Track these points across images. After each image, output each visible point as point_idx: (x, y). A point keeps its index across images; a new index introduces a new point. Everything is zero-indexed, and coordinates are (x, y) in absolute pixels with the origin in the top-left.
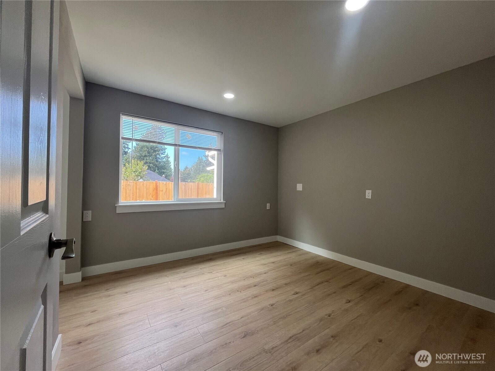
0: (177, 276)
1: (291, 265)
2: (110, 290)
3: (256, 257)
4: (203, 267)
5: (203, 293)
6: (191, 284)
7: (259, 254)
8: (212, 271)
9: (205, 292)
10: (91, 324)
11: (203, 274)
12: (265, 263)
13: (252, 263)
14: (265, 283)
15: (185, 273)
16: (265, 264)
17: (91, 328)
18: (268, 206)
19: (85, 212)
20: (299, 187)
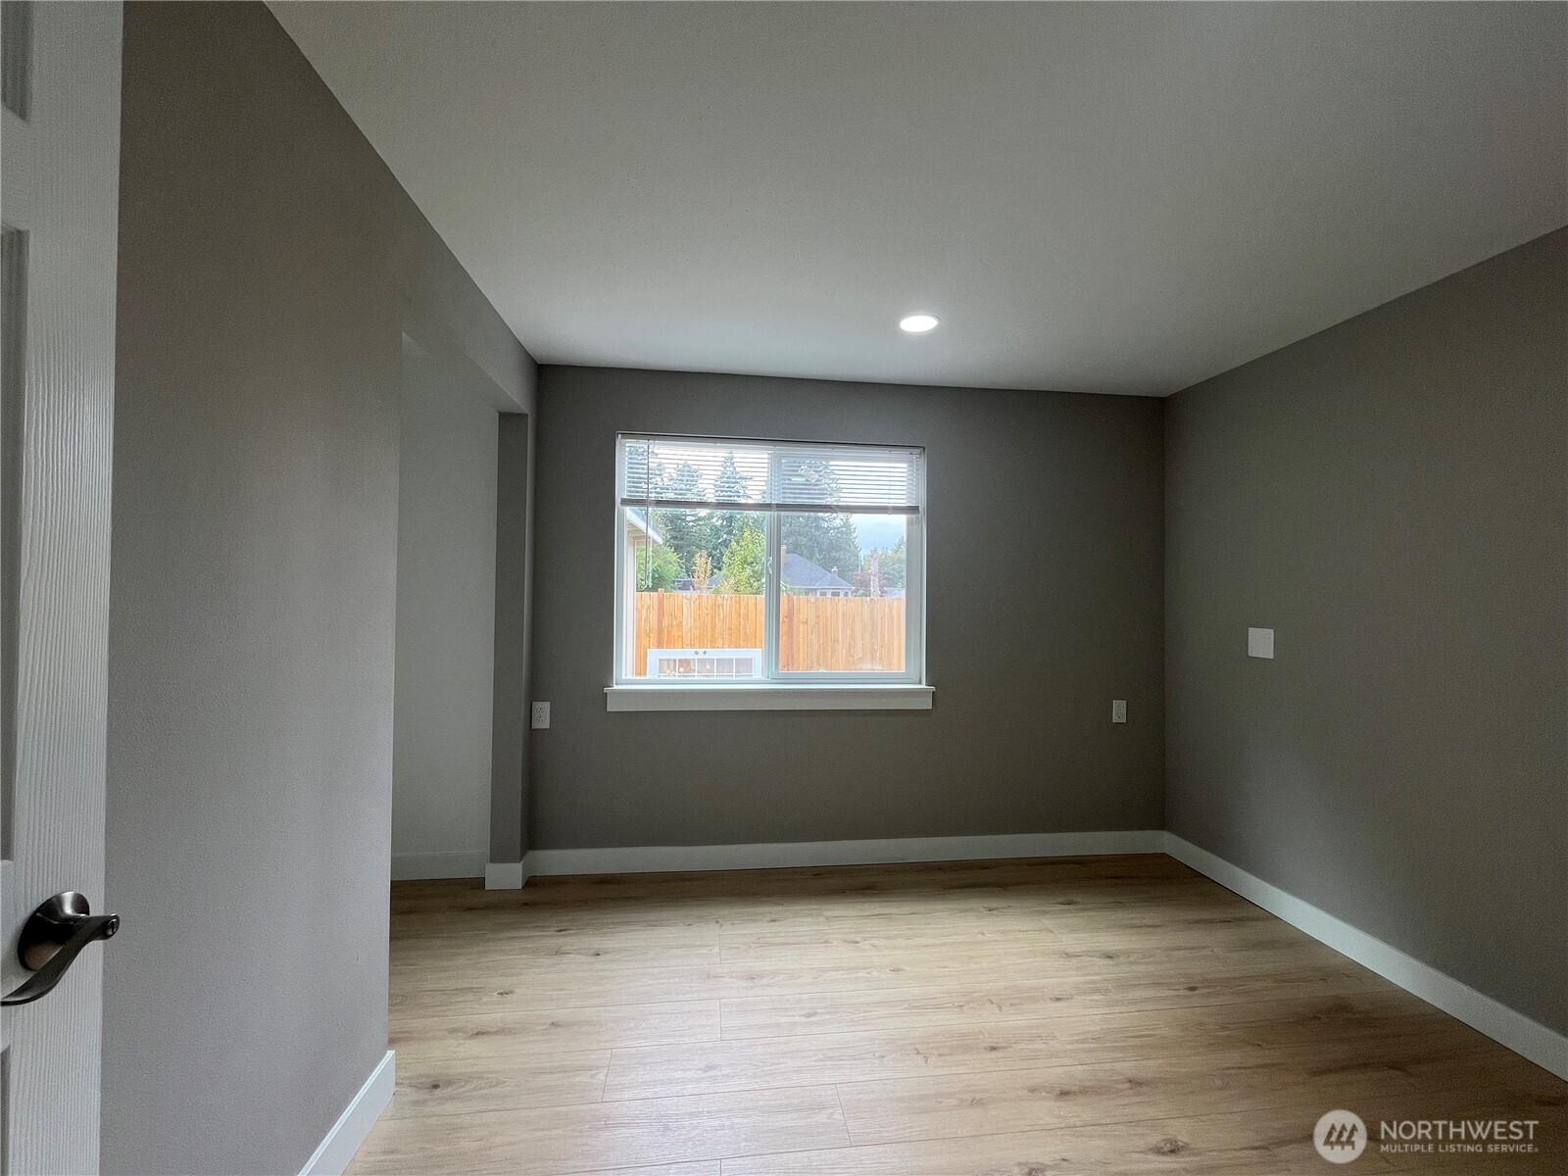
0: (744, 932)
1: (1192, 989)
2: (567, 932)
3: (1045, 913)
4: (836, 913)
5: (797, 1019)
6: (774, 974)
7: (1061, 900)
8: (858, 940)
9: (804, 1020)
10: (483, 1034)
11: (826, 942)
12: (1070, 950)
13: (1020, 936)
14: (1038, 1045)
15: (774, 923)
16: (1068, 956)
17: (475, 1047)
18: (1119, 711)
19: (537, 705)
20: (1261, 643)
